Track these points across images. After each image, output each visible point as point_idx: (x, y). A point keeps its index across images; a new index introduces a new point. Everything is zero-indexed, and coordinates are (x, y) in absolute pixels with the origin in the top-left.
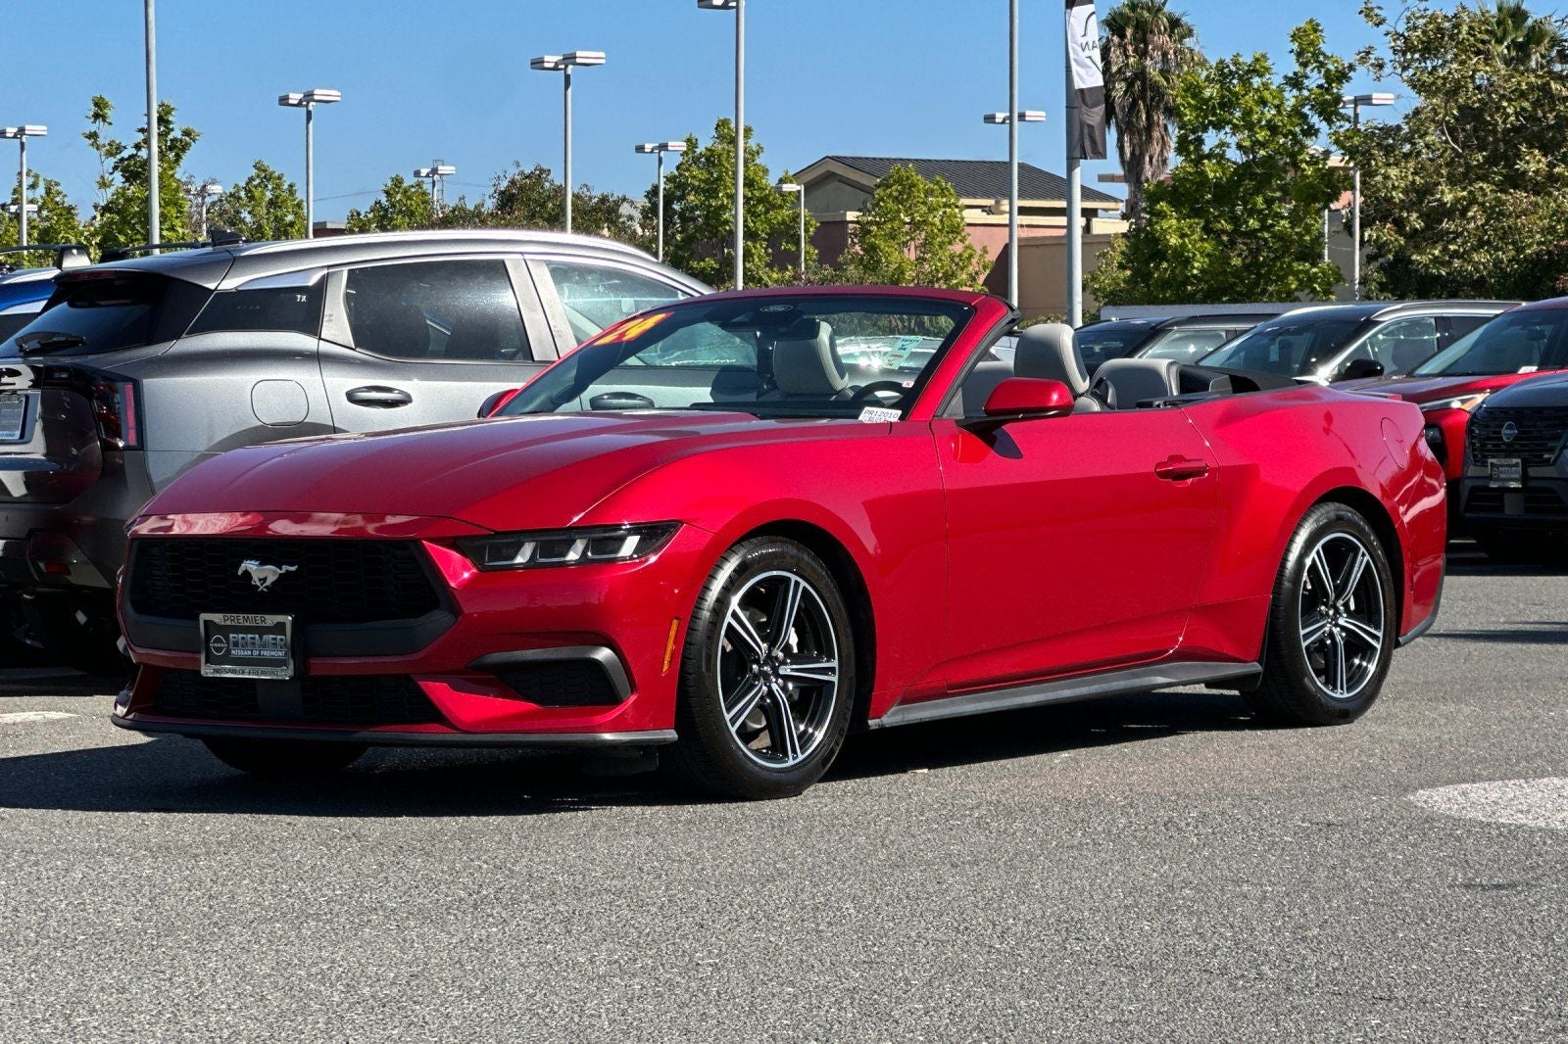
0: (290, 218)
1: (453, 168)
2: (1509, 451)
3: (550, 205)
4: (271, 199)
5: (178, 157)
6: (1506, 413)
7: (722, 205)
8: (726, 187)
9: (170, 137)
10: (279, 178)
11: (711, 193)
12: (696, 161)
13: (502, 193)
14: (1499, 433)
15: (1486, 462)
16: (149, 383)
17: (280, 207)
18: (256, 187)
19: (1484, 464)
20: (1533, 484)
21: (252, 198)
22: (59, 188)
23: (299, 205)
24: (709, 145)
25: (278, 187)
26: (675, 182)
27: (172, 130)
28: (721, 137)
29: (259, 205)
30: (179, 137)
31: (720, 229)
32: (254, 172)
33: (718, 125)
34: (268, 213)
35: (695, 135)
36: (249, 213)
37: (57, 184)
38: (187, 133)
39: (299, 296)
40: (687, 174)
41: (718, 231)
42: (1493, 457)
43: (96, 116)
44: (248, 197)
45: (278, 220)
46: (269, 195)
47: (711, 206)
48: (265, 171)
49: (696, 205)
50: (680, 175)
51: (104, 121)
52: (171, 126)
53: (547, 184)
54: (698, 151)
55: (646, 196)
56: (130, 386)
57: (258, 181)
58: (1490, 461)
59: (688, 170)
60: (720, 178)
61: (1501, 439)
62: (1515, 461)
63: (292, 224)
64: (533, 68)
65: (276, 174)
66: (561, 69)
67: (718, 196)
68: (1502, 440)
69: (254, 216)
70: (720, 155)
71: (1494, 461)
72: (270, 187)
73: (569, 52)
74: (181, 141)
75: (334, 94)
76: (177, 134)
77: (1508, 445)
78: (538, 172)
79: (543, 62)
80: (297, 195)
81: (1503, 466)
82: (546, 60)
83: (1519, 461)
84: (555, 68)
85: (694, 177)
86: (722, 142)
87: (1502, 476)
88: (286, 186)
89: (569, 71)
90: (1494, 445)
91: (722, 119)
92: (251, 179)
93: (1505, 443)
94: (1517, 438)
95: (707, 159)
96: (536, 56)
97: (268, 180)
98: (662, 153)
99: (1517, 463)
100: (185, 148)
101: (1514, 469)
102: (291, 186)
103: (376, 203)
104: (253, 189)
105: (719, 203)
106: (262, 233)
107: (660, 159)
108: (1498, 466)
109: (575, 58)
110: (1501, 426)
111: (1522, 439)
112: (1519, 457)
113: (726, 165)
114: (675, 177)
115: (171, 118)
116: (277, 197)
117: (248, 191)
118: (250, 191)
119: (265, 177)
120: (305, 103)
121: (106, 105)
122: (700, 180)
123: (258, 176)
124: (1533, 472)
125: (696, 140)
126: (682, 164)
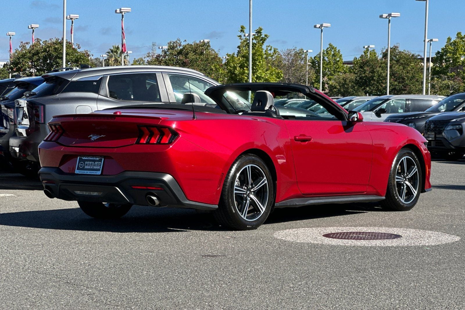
0: (338, 59)
1: (374, 46)
3: (397, 57)
4: (333, 54)
5: (263, 42)
6: (433, 121)
7: (458, 57)
8: (459, 52)
9: (261, 37)
10: (336, 48)
11: (454, 54)
12: (451, 44)
13: (384, 53)
14: (430, 126)
16: (47, 106)
17: (336, 56)
18: (329, 50)
20: (437, 139)
21: (328, 53)
22: (278, 50)
23: (341, 56)
24: (455, 40)
25: (335, 51)
26: (444, 50)
27: (262, 35)
28: (458, 37)
29: (330, 56)
30: (264, 37)
31: (457, 64)
32: (328, 46)
33: (458, 34)
34: (332, 58)
35: (451, 37)
36: (327, 58)
37: (277, 49)
38: (266, 36)
39: (94, 83)
40: (448, 48)
41: (456, 64)
43: (241, 31)
44: (326, 53)
45: (335, 60)
46: (332, 53)
47: (454, 57)
48: (332, 46)
49: (450, 57)
50: (446, 48)
51: (243, 32)
52: (262, 34)
53: (397, 51)
54: (451, 41)
55: (436, 54)
56: (42, 107)
57: (329, 49)
59: (448, 47)
60: (457, 49)
61: (431, 128)
63: (338, 61)
64: (380, 18)
65: (335, 47)
66: (388, 18)
67: (457, 54)
69: (328, 58)
70: (458, 42)
72: (333, 51)
73: (389, 13)
74: (264, 38)
75: (328, 25)
76: (263, 36)
77: (432, 129)
78: (394, 47)
79: (383, 16)
80: (340, 53)
81: (430, 134)
82: (392, 14)
84: (386, 18)
85: (450, 49)
86: (458, 39)
88: (337, 50)
89: (390, 19)
91: (459, 32)
92: (328, 48)
94: (434, 128)
95: (454, 44)
96: (381, 14)
97: (332, 49)
98: (431, 42)
100: (265, 40)
102: (339, 50)
103: (362, 55)
104: (328, 51)
105: (457, 56)
106: (330, 63)
107: (431, 44)
109: (391, 15)
110: (431, 125)
111: (435, 128)
112: (434, 132)
113: (459, 45)
114: (444, 49)
115: (262, 32)
116: (335, 53)
117: (327, 52)
118: (327, 51)
119: (332, 48)
120: (321, 27)
121: (244, 28)
122: (451, 50)
123: (330, 48)
124: (437, 136)
125: (451, 38)
126: (446, 45)
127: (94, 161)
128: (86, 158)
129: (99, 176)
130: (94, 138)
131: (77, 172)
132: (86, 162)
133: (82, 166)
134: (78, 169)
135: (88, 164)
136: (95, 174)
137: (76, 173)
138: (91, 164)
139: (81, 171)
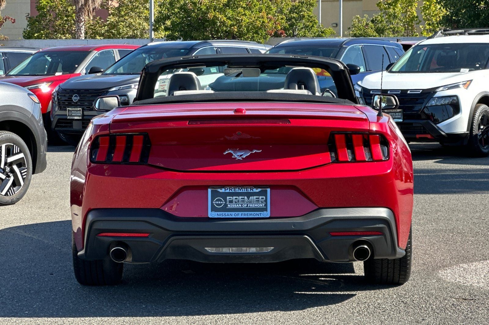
2: (76, 105)
14: (71, 98)
15: (66, 109)
19: (66, 110)
42: (68, 107)
58: (68, 109)
62: (79, 109)
68: (73, 101)
71: (70, 109)
77: (76, 103)
81: (73, 111)
83: (81, 109)
87: (73, 114)
90: (69, 103)
93: (74, 102)
94: (79, 101)
99: (80, 110)
101: (78, 112)
108: (71, 111)
110: (72, 96)
111: (82, 101)
127: (249, 195)
128: (227, 191)
129: (266, 220)
130: (238, 155)
131: (212, 214)
132: (228, 198)
133: (222, 204)
134: (214, 209)
135: (234, 200)
136: (257, 217)
137: (210, 216)
138: (240, 200)
139: (221, 213)
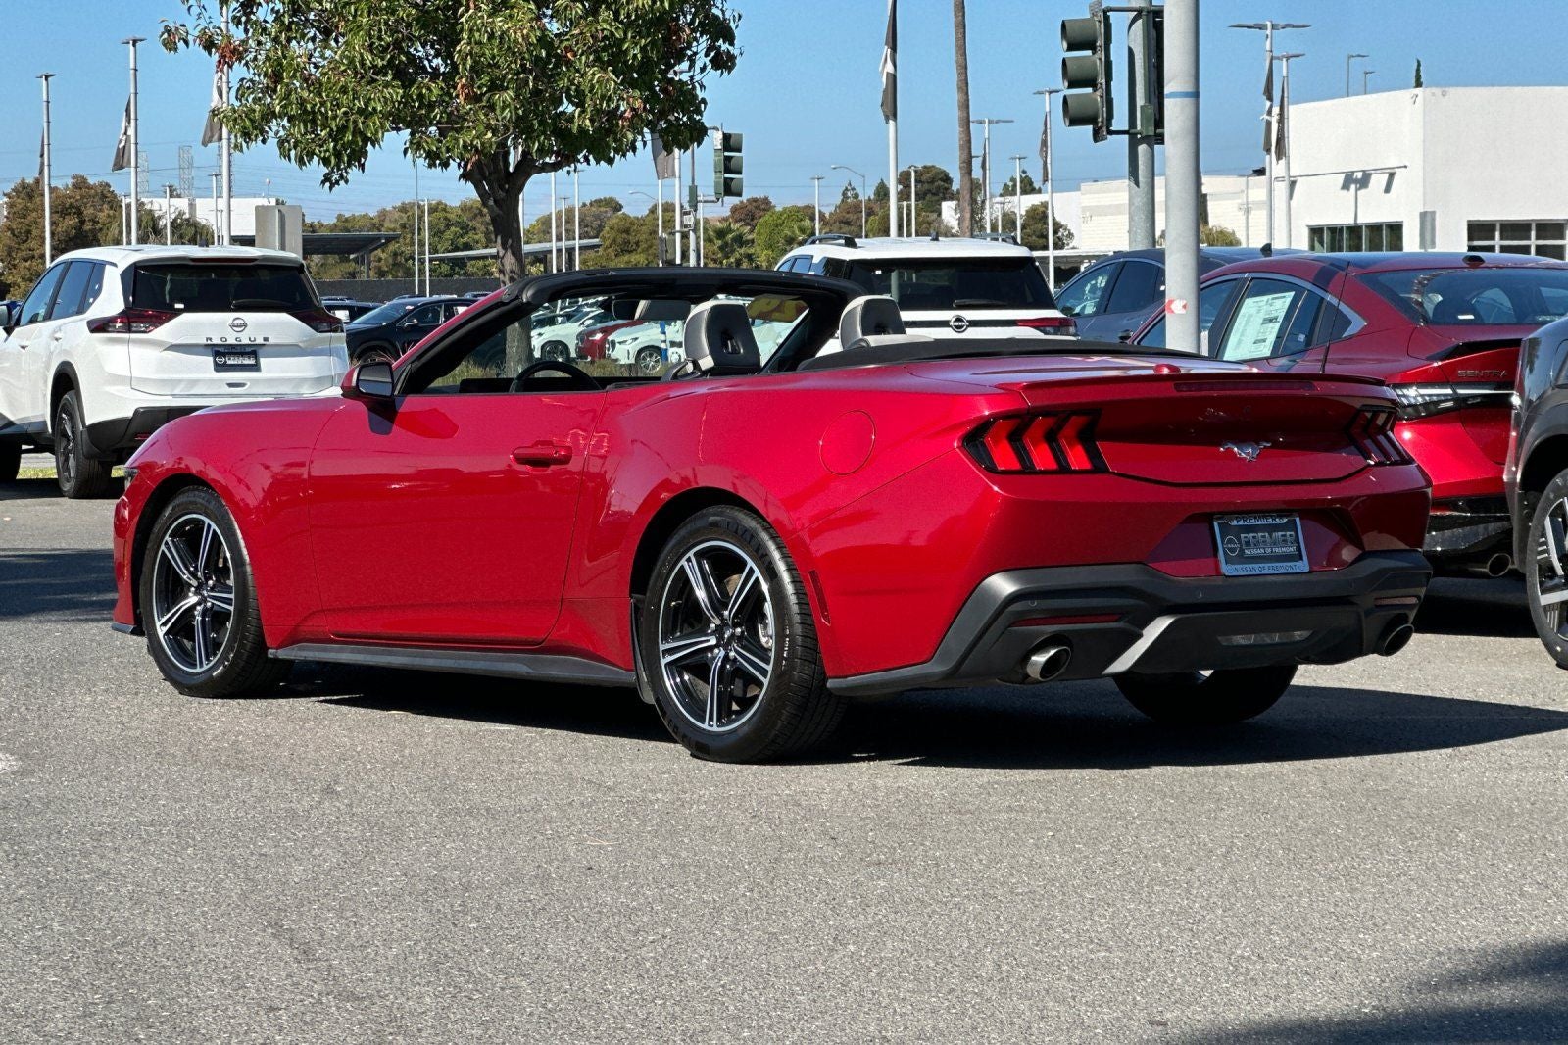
127: (1271, 529)
128: (1241, 523)
129: (1304, 578)
130: (1245, 452)
131: (1227, 569)
133: (1237, 548)
134: (1229, 559)
135: (1252, 540)
136: (1292, 571)
137: (1225, 573)
138: (1260, 539)
139: (1241, 566)
